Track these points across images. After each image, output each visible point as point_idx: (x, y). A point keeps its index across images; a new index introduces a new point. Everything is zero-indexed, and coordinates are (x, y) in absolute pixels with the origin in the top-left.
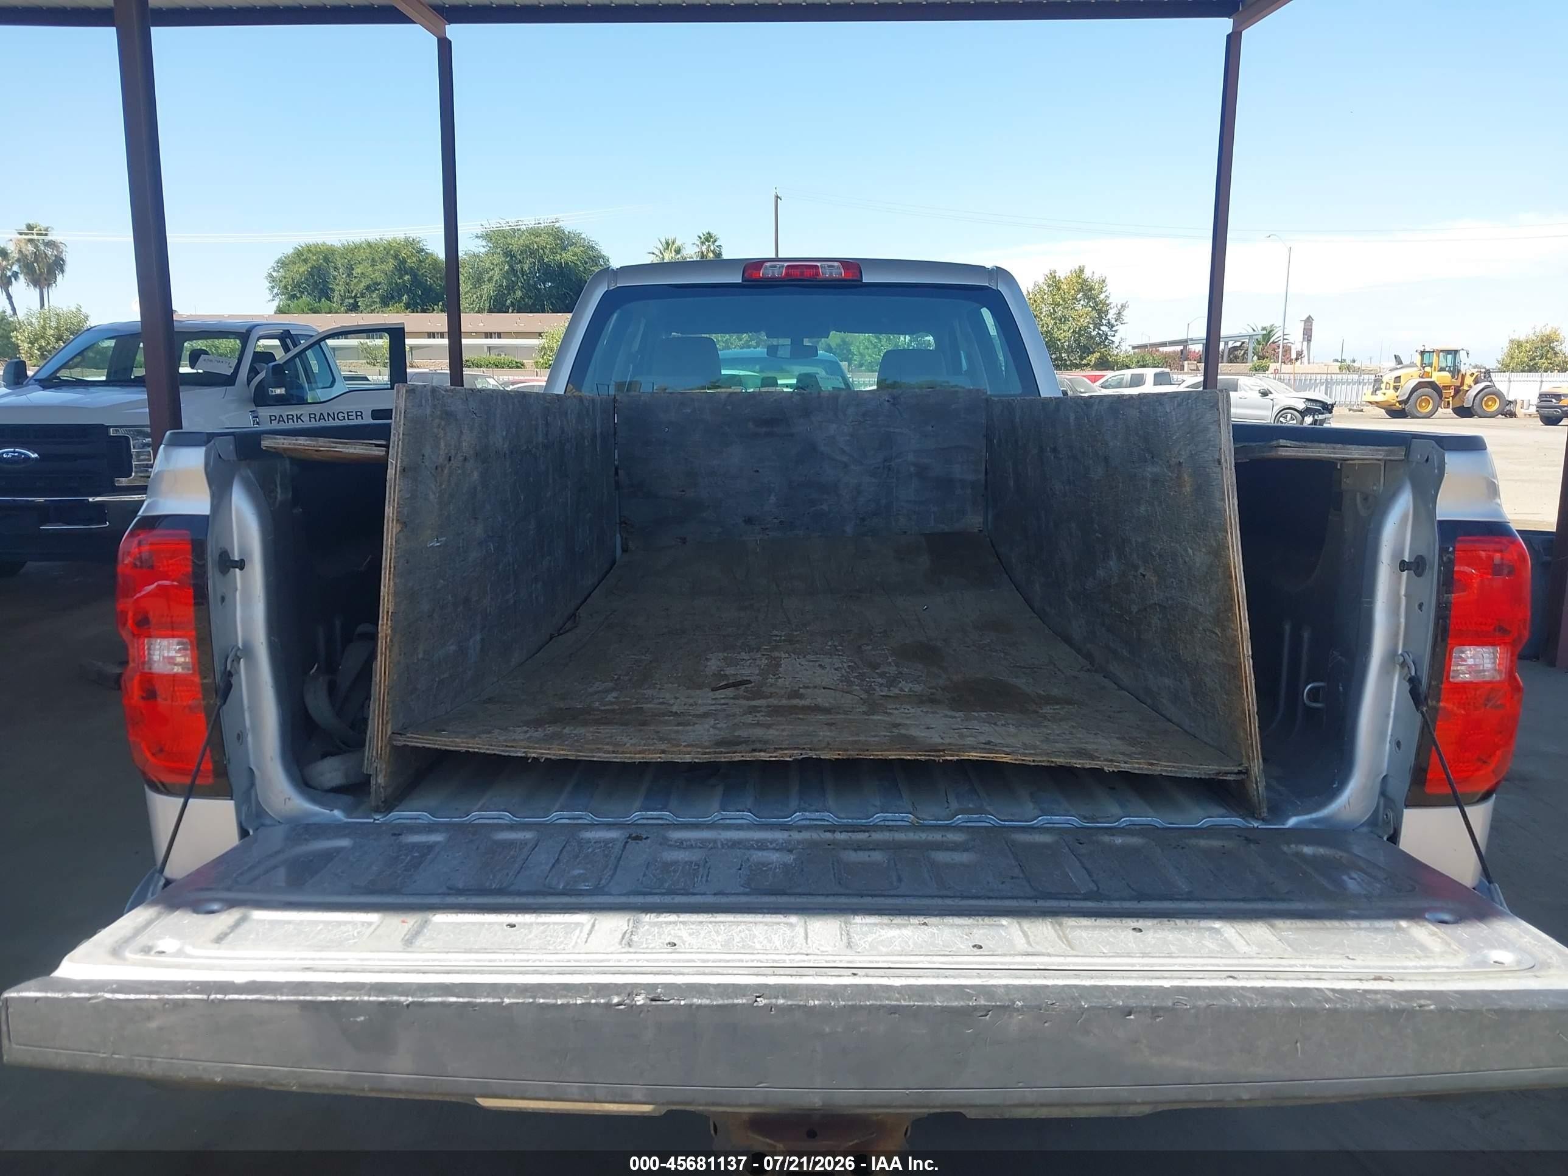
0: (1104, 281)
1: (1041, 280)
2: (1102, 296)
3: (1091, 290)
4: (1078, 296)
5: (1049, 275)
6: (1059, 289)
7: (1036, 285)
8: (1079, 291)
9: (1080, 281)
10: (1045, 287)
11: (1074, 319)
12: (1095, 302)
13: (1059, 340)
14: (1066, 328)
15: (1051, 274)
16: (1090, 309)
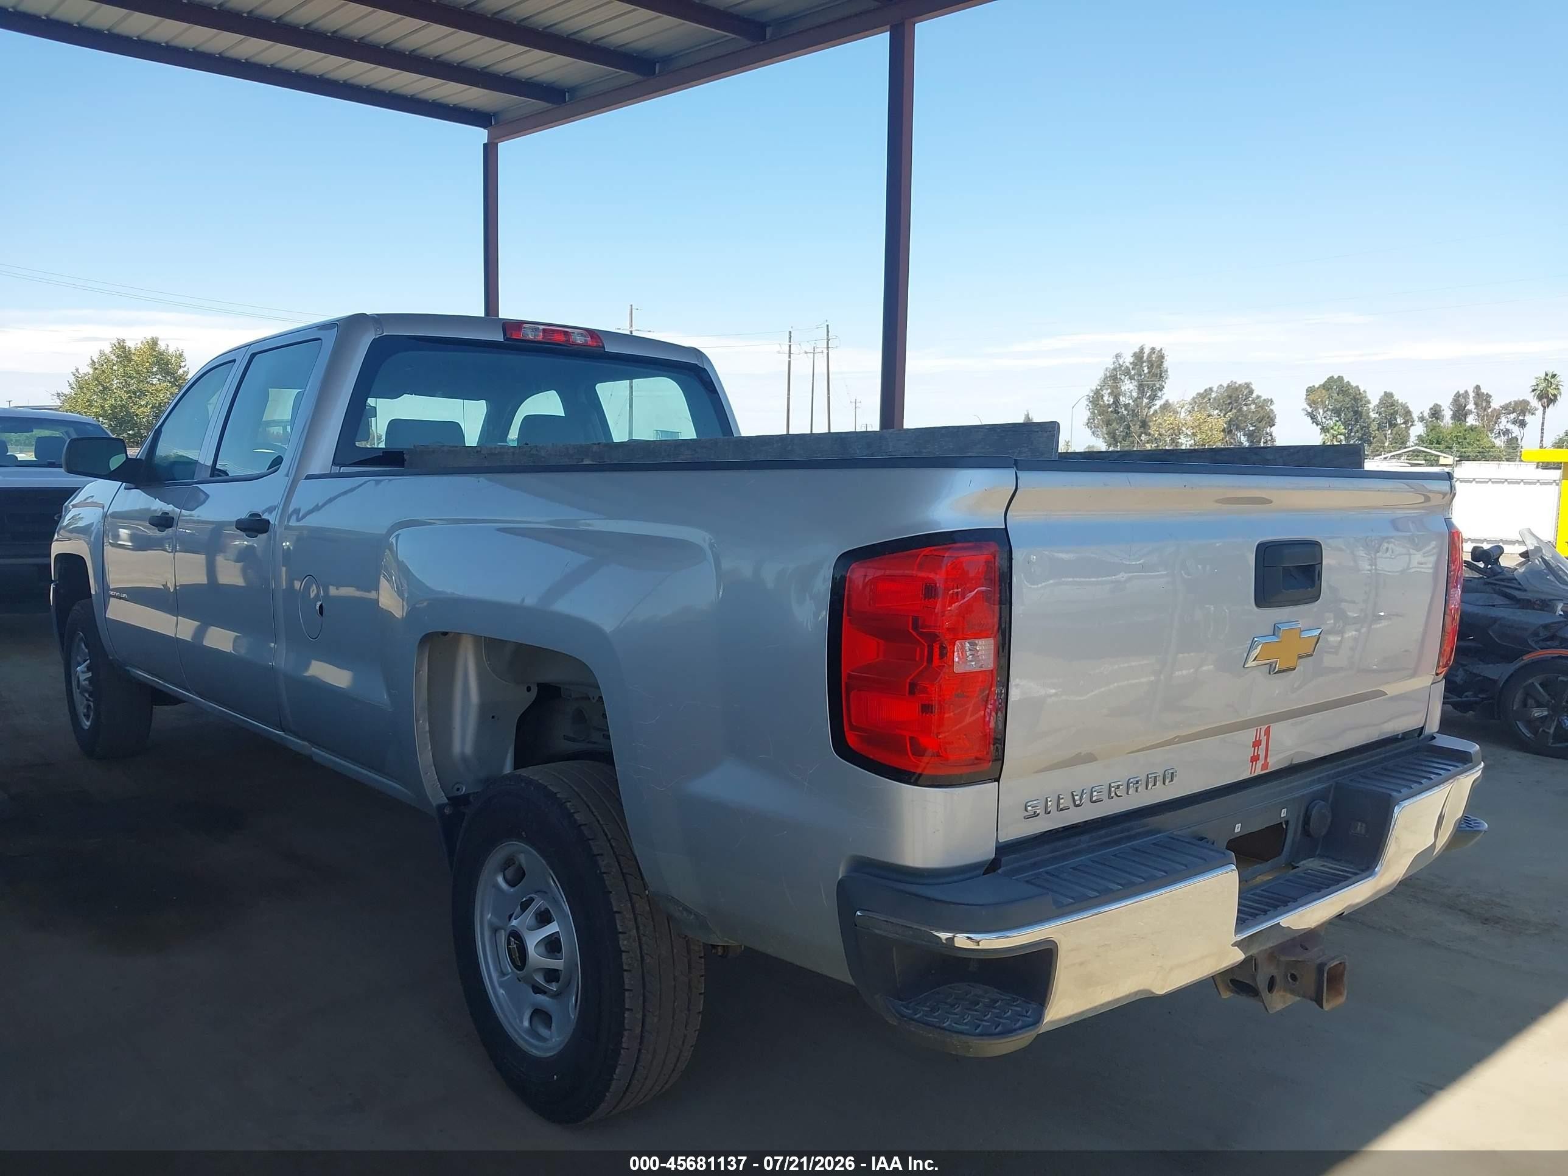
0: (181, 355)
1: (108, 350)
2: (181, 371)
3: (167, 364)
4: (154, 370)
5: (117, 344)
6: (130, 361)
7: (102, 353)
8: (153, 364)
9: (154, 353)
10: (113, 357)
11: (152, 394)
12: (174, 377)
13: (137, 415)
14: (142, 403)
15: (119, 344)
16: (170, 385)
